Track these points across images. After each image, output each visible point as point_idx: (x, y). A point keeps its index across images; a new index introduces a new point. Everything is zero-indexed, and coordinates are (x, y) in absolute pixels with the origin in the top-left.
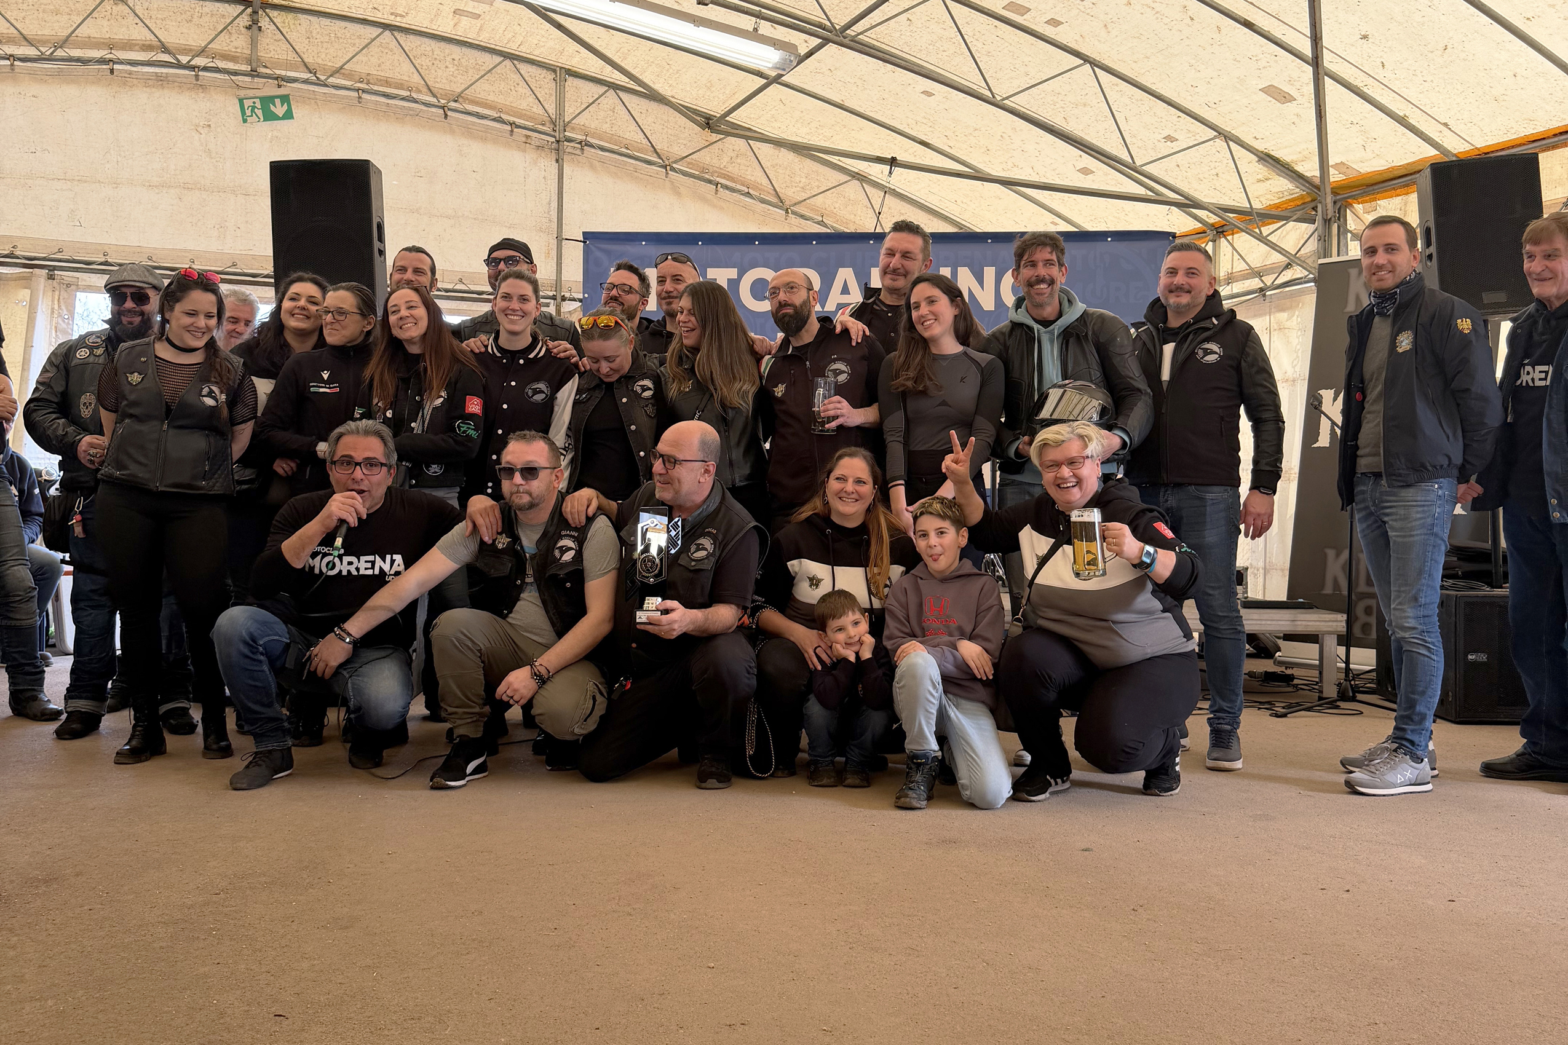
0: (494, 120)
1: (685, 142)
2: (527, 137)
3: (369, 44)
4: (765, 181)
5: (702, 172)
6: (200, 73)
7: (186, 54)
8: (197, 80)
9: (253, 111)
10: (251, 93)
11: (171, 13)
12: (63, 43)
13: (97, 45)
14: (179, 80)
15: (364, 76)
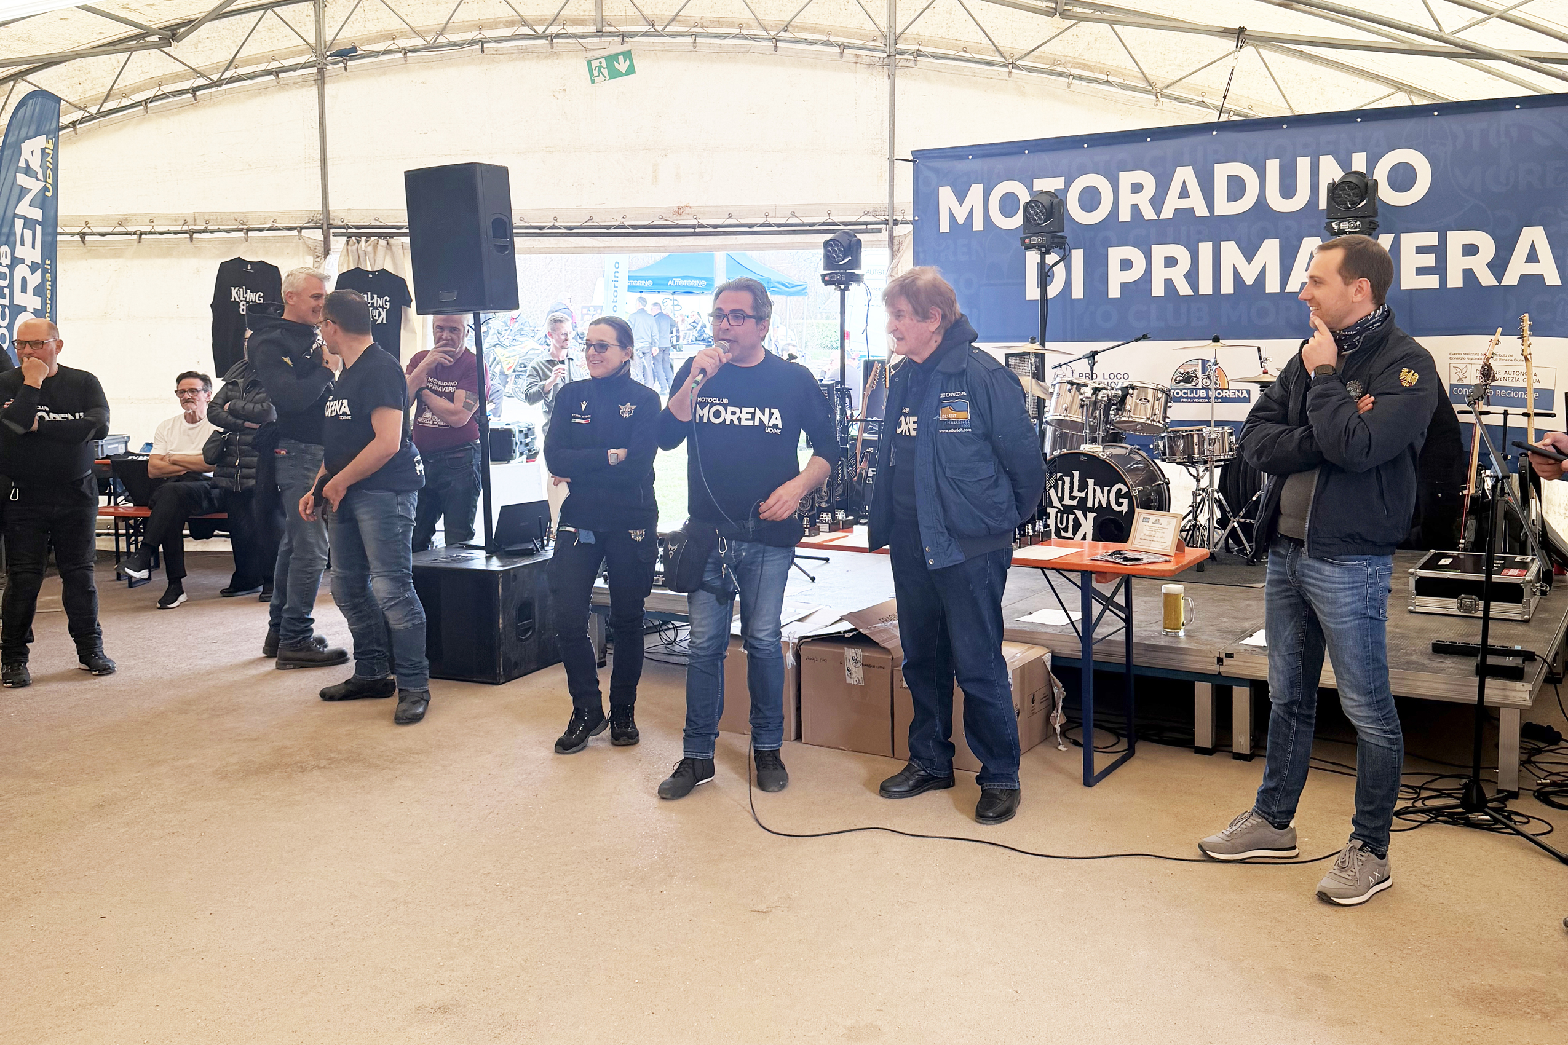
0: (824, 43)
1: (1032, 34)
2: (858, 56)
4: (1130, 65)
5: (1052, 64)
6: (555, 41)
7: (542, 25)
8: (552, 48)
9: (599, 71)
10: (597, 54)
12: (443, 30)
13: (469, 28)
14: (536, 50)
15: (698, 20)
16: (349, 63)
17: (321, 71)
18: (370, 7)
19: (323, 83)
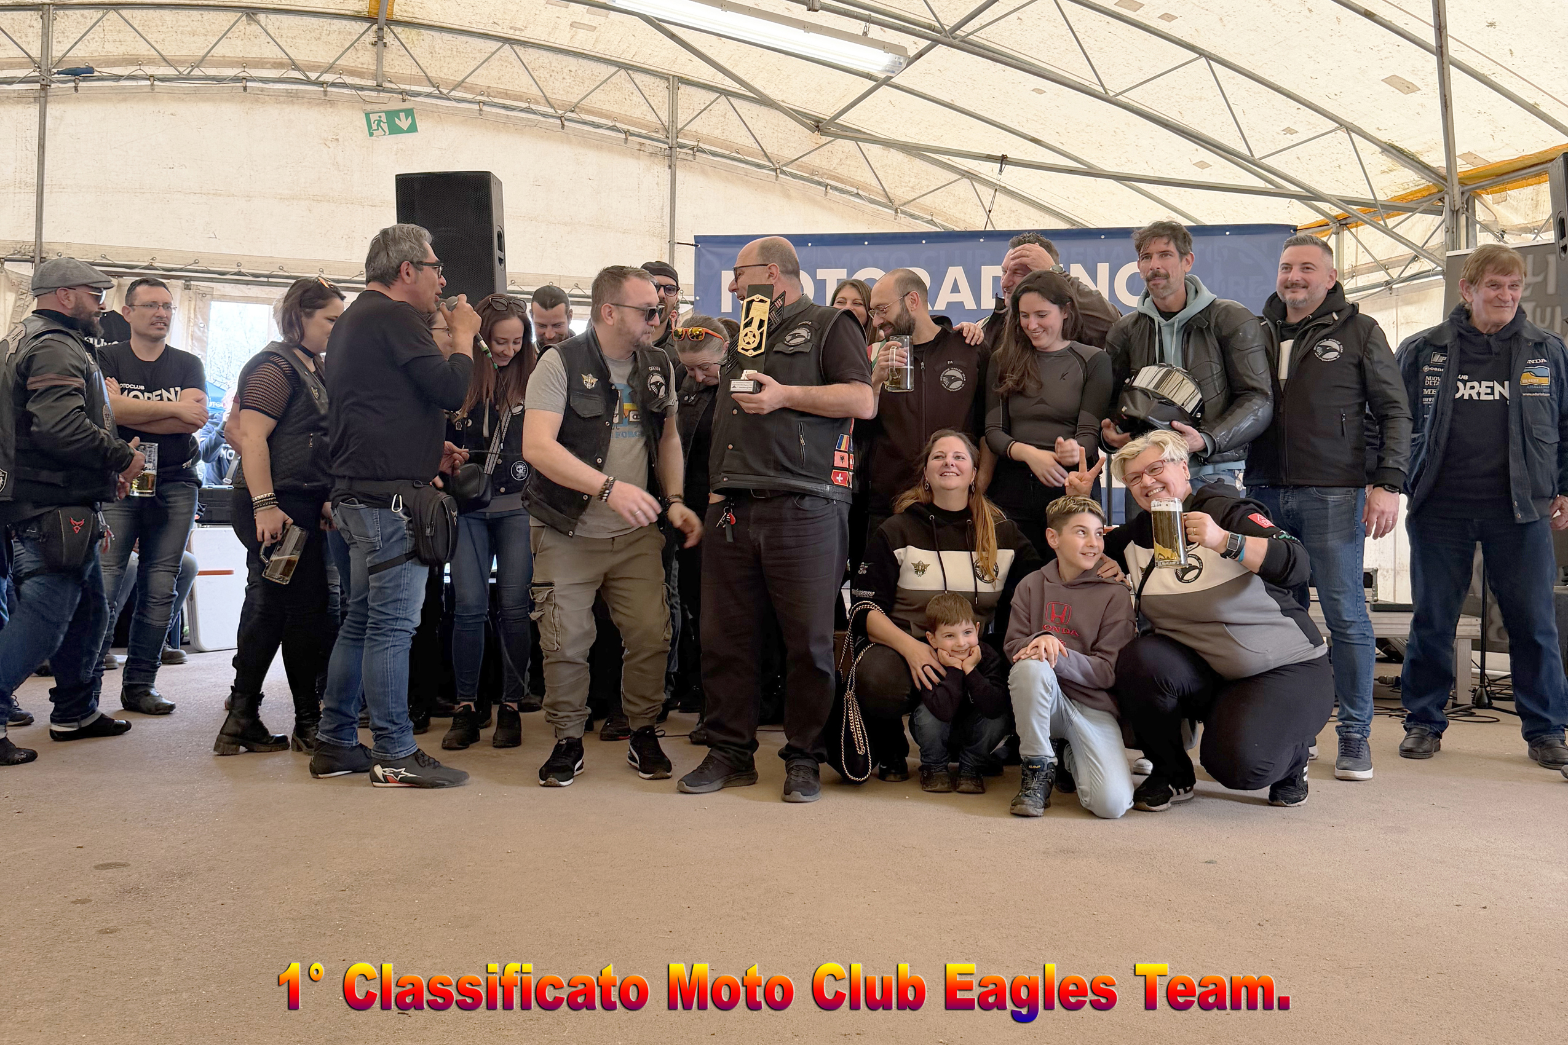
0: (610, 128)
1: (794, 145)
2: (641, 144)
3: (489, 57)
4: (875, 182)
5: (812, 174)
6: (329, 89)
7: (315, 71)
8: (326, 95)
9: (378, 125)
10: (377, 107)
11: (301, 32)
12: (200, 63)
13: (231, 64)
14: (308, 96)
15: (484, 89)
16: (81, 84)
17: (44, 88)
18: (111, 28)
19: (46, 102)
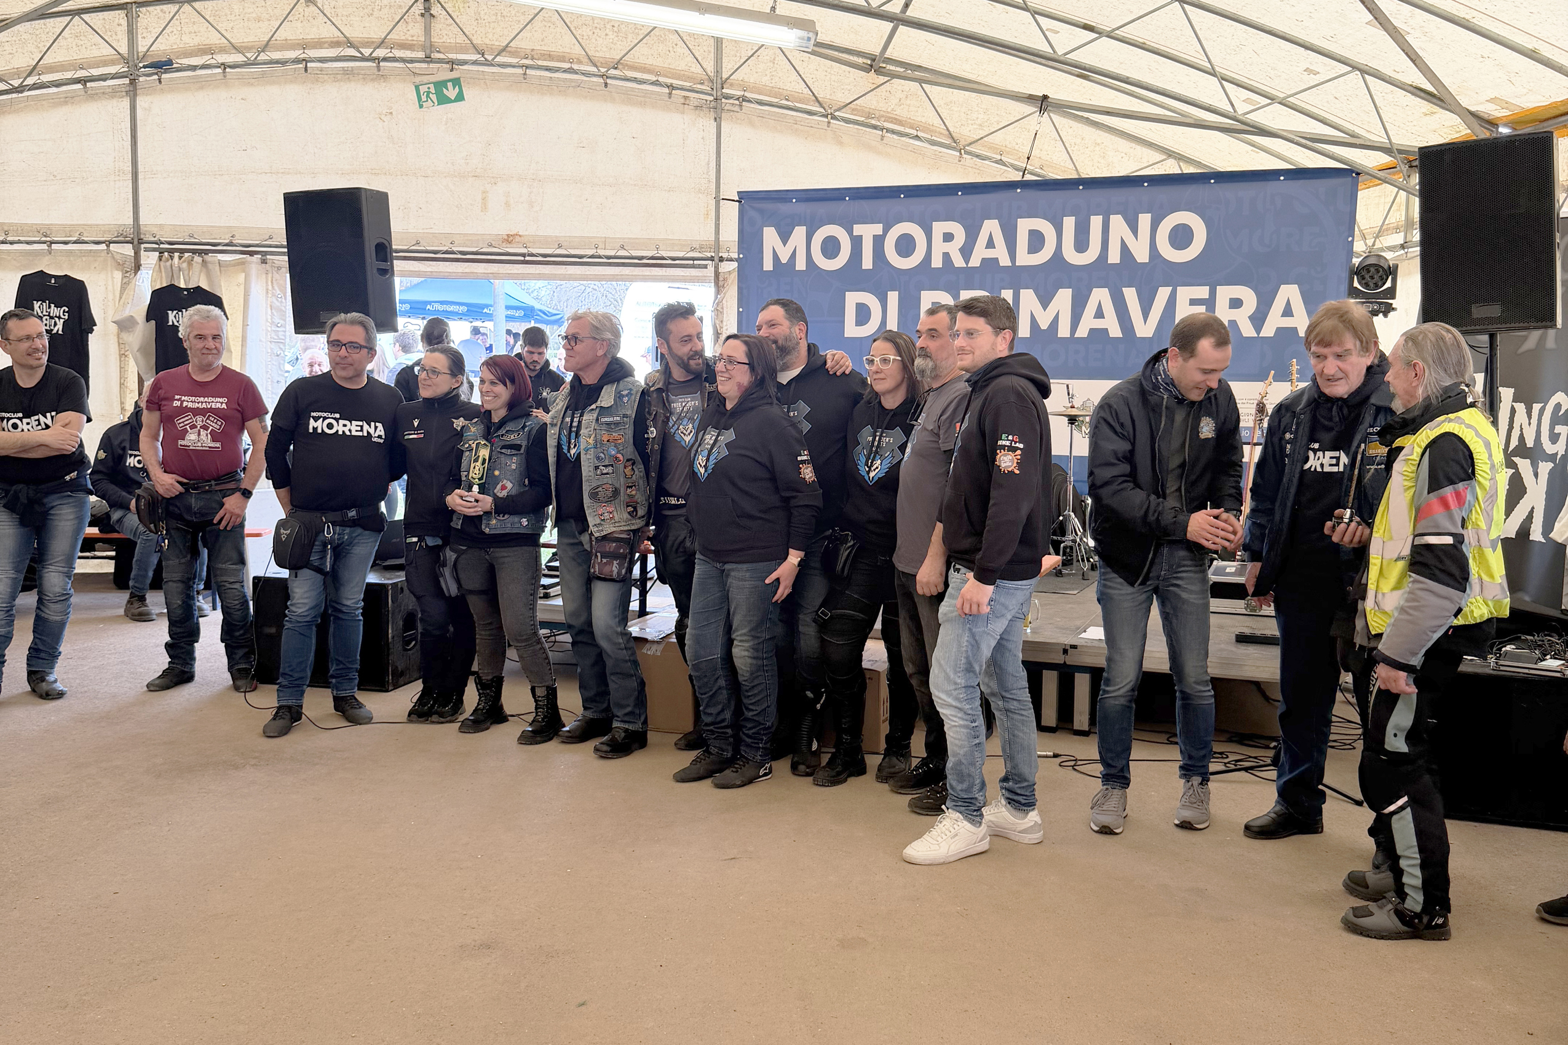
0: (654, 83)
1: (849, 87)
2: (686, 98)
3: (532, 19)
4: (937, 122)
5: (868, 117)
6: (381, 64)
7: (369, 47)
8: (379, 70)
9: (428, 96)
10: (425, 79)
11: (355, 9)
12: (265, 48)
13: (292, 47)
14: (363, 72)
15: (528, 52)
16: (164, 76)
17: (133, 82)
18: (187, 20)
19: (135, 95)
